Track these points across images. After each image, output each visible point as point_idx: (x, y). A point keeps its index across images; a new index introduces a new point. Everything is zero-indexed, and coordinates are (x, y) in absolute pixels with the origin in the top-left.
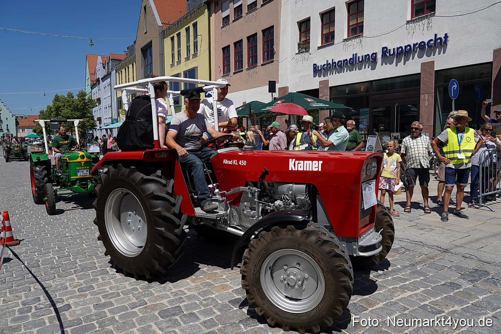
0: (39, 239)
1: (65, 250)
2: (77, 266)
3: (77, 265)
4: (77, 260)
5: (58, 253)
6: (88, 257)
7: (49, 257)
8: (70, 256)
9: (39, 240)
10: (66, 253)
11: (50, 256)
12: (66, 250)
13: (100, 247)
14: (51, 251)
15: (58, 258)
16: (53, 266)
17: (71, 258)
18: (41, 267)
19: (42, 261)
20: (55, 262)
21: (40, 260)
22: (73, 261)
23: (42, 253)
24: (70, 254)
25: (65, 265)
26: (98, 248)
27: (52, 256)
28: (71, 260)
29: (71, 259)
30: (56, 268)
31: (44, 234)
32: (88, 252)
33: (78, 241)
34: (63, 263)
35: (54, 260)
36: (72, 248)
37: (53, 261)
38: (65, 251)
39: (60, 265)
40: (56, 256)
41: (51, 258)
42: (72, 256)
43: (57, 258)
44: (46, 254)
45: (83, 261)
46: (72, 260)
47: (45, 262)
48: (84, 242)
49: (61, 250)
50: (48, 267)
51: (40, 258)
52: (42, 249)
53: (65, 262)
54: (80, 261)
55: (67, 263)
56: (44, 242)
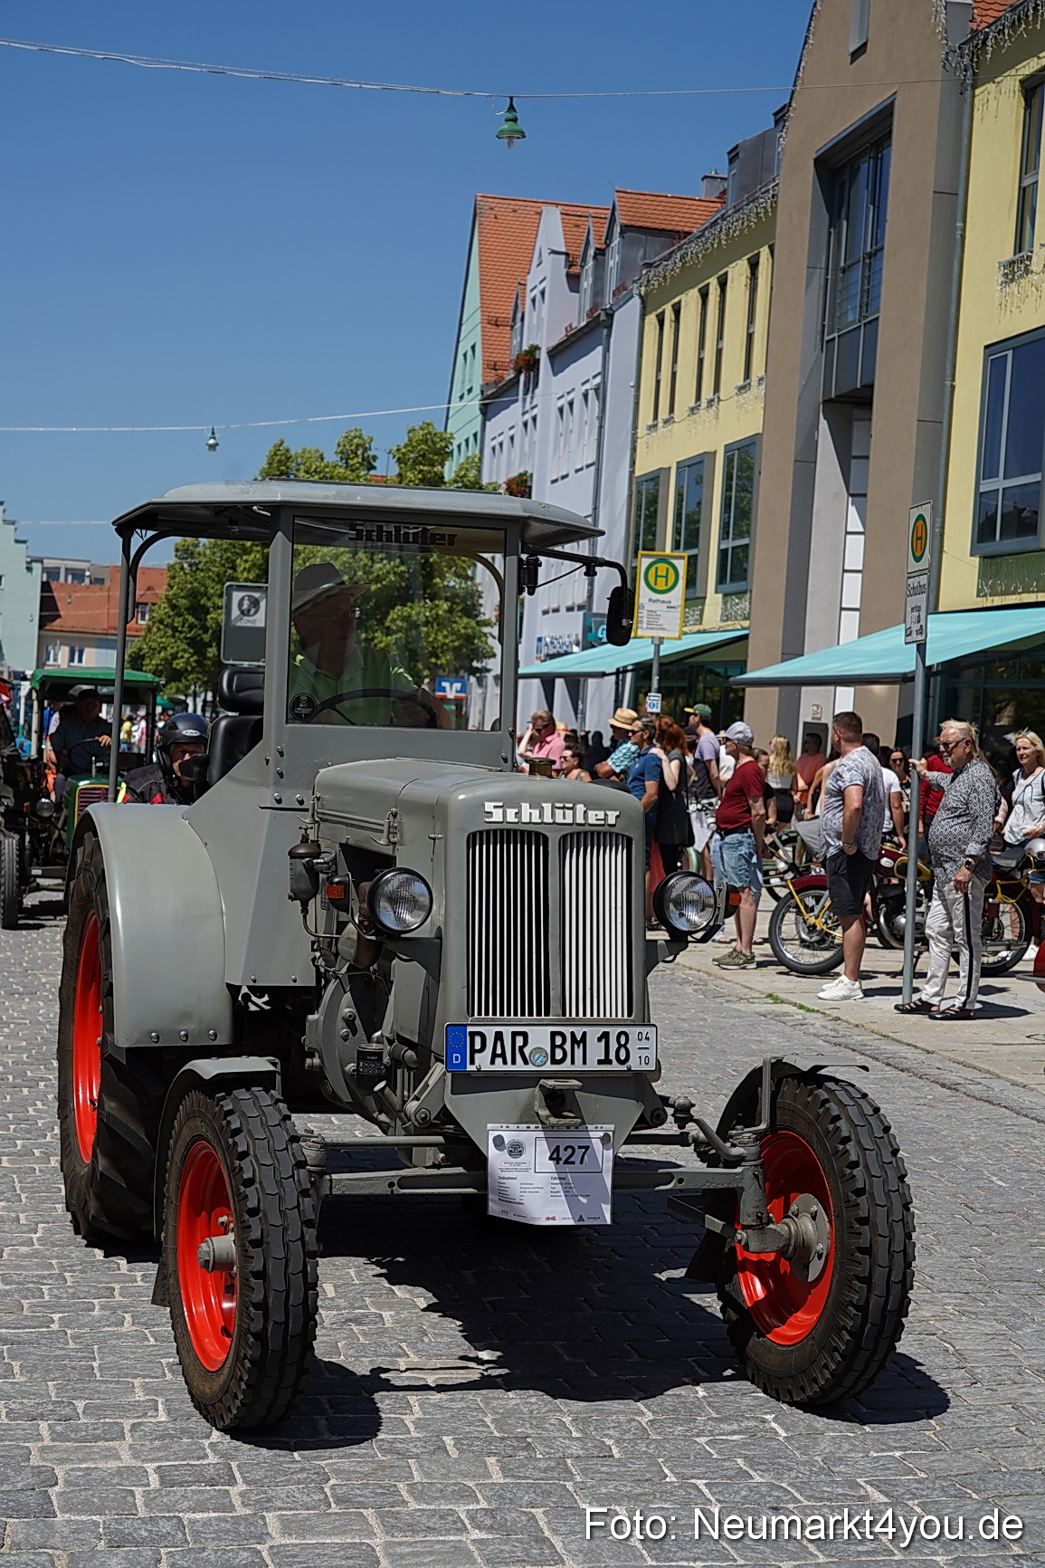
0: (74, 1337)
4: (269, 1516)
5: (166, 1447)
7: (113, 1464)
8: (232, 1481)
9: (72, 1345)
10: (212, 1459)
11: (118, 1458)
13: (417, 1456)
14: (127, 1428)
15: (162, 1478)
16: (127, 1527)
17: (233, 1490)
18: (60, 1517)
19: (67, 1482)
20: (139, 1501)
21: (59, 1472)
22: (246, 1518)
23: (76, 1430)
24: (234, 1465)
25: (196, 1534)
26: (404, 1455)
27: (127, 1459)
28: (232, 1508)
29: (237, 1501)
30: (143, 1542)
31: (103, 1308)
32: (338, 1472)
34: (186, 1517)
35: (138, 1491)
37: (132, 1493)
38: (206, 1443)
39: (166, 1527)
40: (150, 1467)
41: (119, 1471)
43: (154, 1481)
44: (97, 1438)
45: (305, 1528)
46: (241, 1511)
48: (324, 1399)
50: (97, 1524)
51: (62, 1461)
52: (80, 1405)
53: (199, 1516)
54: (287, 1527)
55: (206, 1523)
56: (95, 1364)
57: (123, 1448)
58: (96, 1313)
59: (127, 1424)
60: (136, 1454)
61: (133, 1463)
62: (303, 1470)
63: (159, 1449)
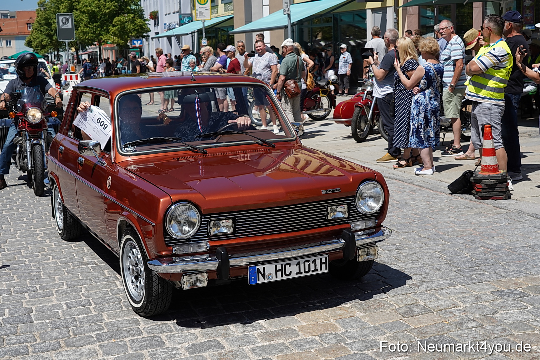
0: (34, 266)
1: (81, 291)
2: (103, 326)
3: (103, 324)
4: (103, 314)
5: (68, 296)
6: (124, 309)
7: (51, 304)
8: (90, 304)
9: (33, 268)
10: (83, 298)
11: (52, 302)
12: (83, 291)
15: (67, 306)
16: (57, 322)
17: (91, 307)
18: (35, 322)
19: (36, 311)
20: (61, 314)
21: (33, 308)
22: (96, 315)
23: (37, 295)
24: (90, 299)
25: (80, 322)
27: (55, 302)
28: (91, 313)
29: (92, 310)
30: (63, 327)
31: (42, 255)
33: (107, 273)
34: (76, 317)
35: (60, 311)
36: (93, 288)
37: (58, 312)
38: (81, 293)
39: (70, 321)
40: (63, 303)
41: (53, 306)
42: (95, 304)
43: (65, 307)
44: (44, 296)
45: (115, 316)
46: (94, 313)
47: (43, 313)
49: (73, 291)
50: (47, 323)
51: (34, 305)
52: (38, 287)
53: (81, 316)
54: (109, 316)
55: (83, 318)
56: (41, 273)
57: (54, 298)
58: (40, 257)
59: (54, 291)
60: (58, 300)
61: (58, 302)
62: (113, 298)
63: (65, 297)
